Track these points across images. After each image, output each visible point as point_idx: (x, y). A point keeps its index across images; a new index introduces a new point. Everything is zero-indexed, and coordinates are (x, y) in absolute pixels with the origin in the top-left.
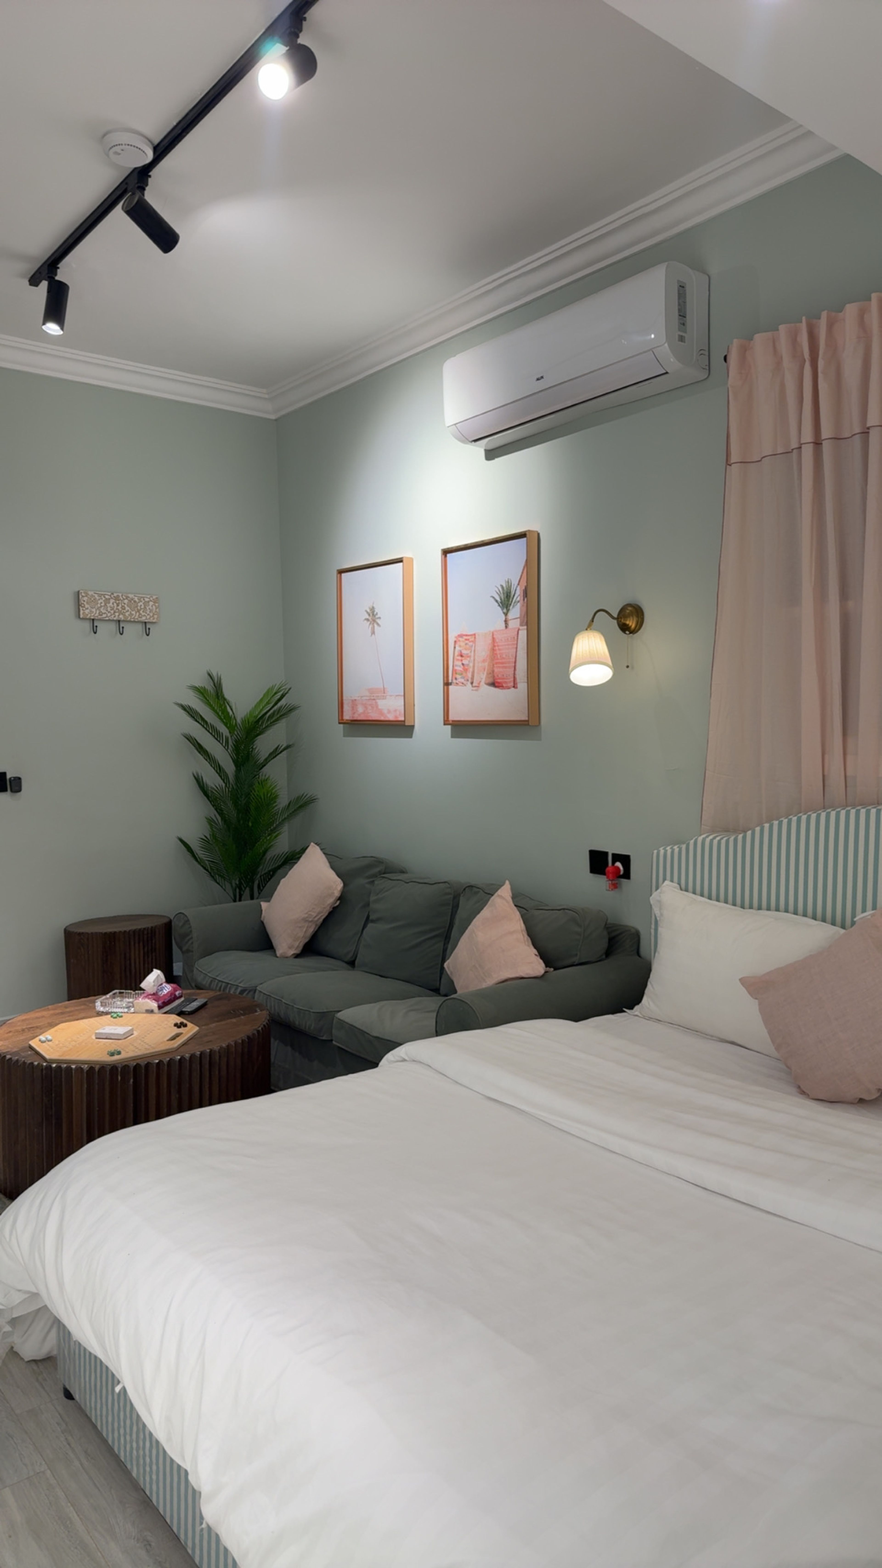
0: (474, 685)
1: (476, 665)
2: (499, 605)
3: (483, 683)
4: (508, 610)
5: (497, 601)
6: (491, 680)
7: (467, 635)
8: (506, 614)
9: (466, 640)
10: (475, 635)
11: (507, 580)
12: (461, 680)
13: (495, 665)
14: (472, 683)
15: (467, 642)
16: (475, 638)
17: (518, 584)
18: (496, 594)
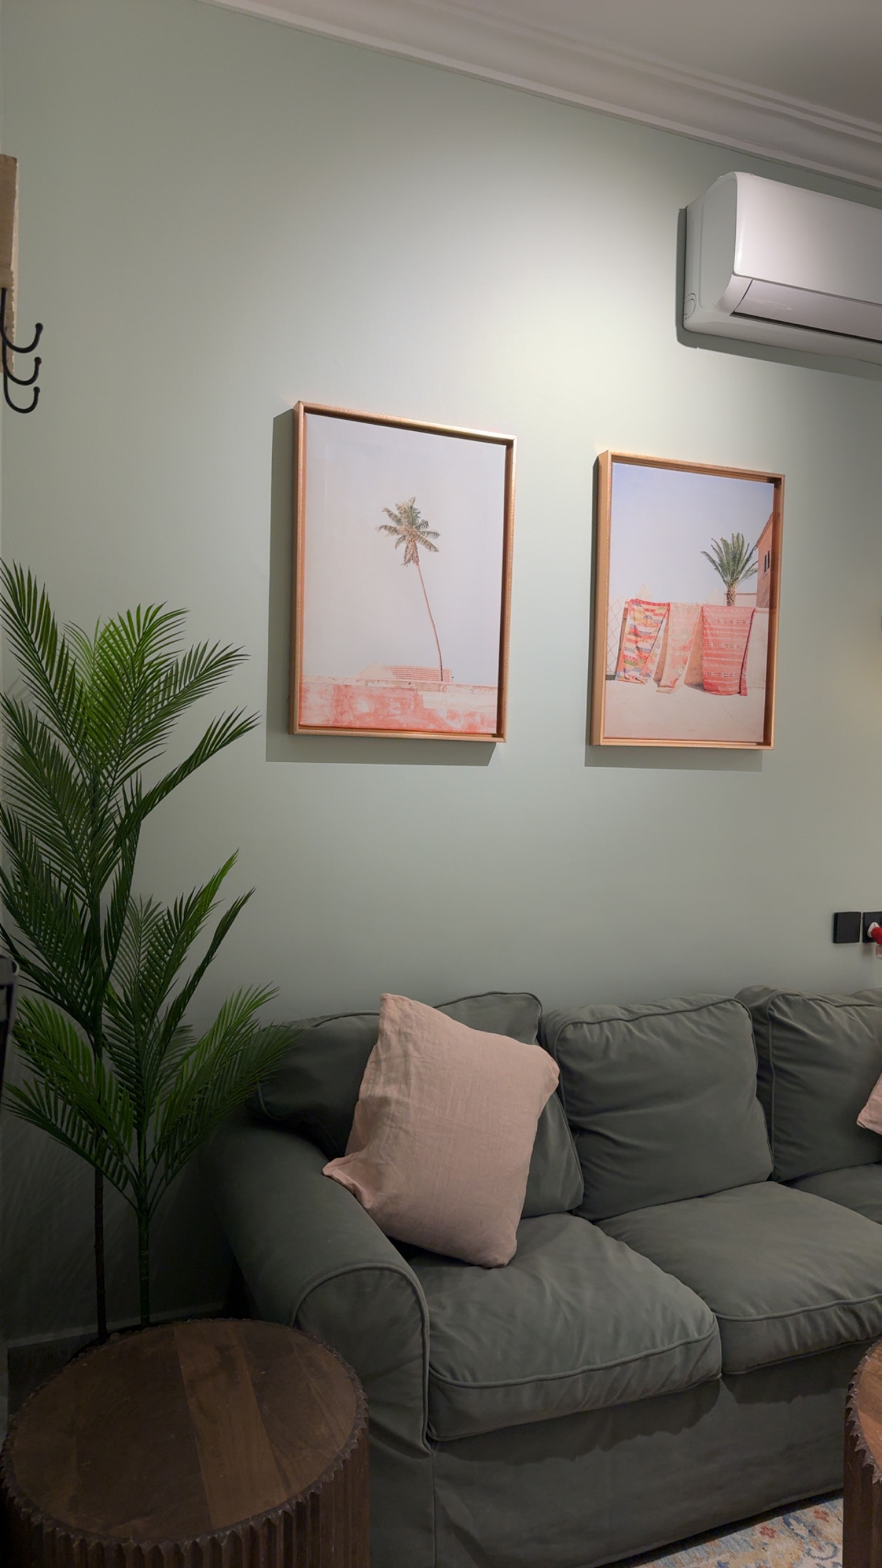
0: (662, 683)
1: (669, 651)
2: (717, 568)
3: (680, 682)
4: (735, 580)
5: (713, 562)
6: (698, 679)
7: (648, 603)
8: (730, 585)
9: (647, 610)
10: (669, 605)
11: (735, 535)
12: (633, 673)
13: (704, 658)
14: (658, 681)
15: (648, 613)
16: (669, 610)
17: (757, 546)
18: (713, 551)
